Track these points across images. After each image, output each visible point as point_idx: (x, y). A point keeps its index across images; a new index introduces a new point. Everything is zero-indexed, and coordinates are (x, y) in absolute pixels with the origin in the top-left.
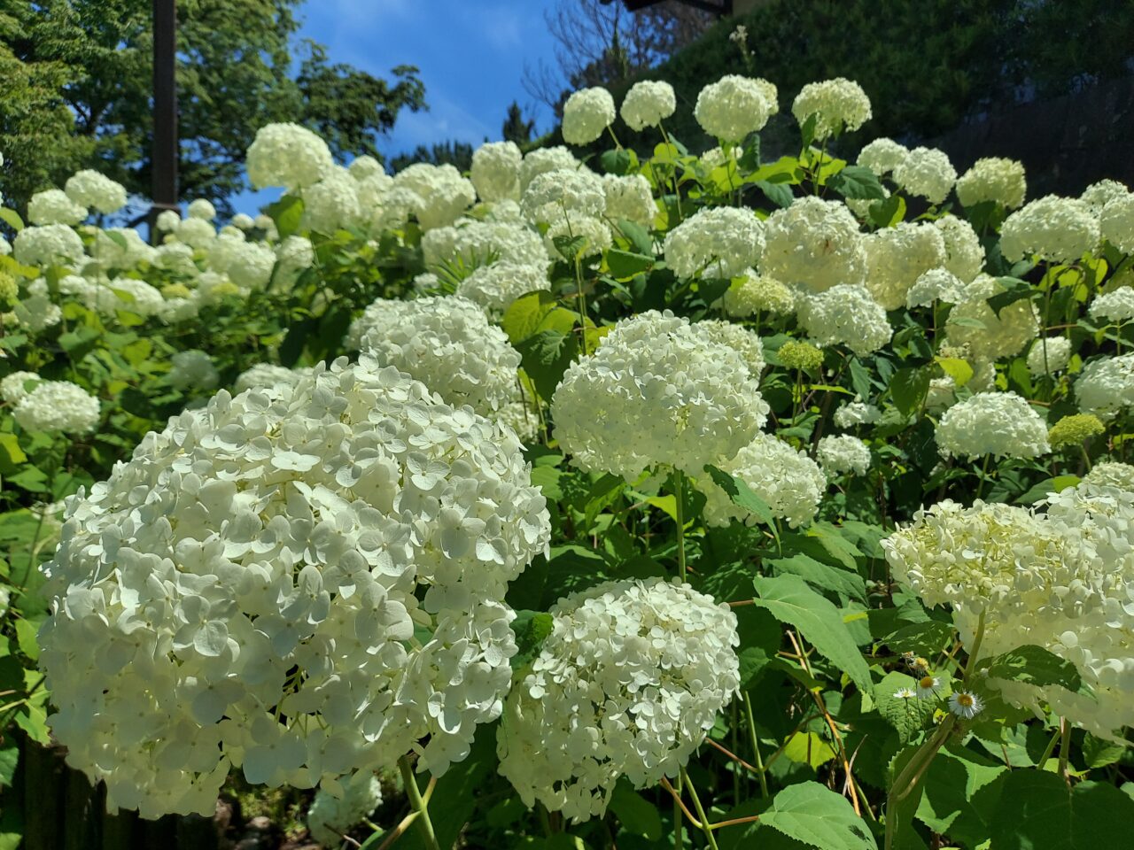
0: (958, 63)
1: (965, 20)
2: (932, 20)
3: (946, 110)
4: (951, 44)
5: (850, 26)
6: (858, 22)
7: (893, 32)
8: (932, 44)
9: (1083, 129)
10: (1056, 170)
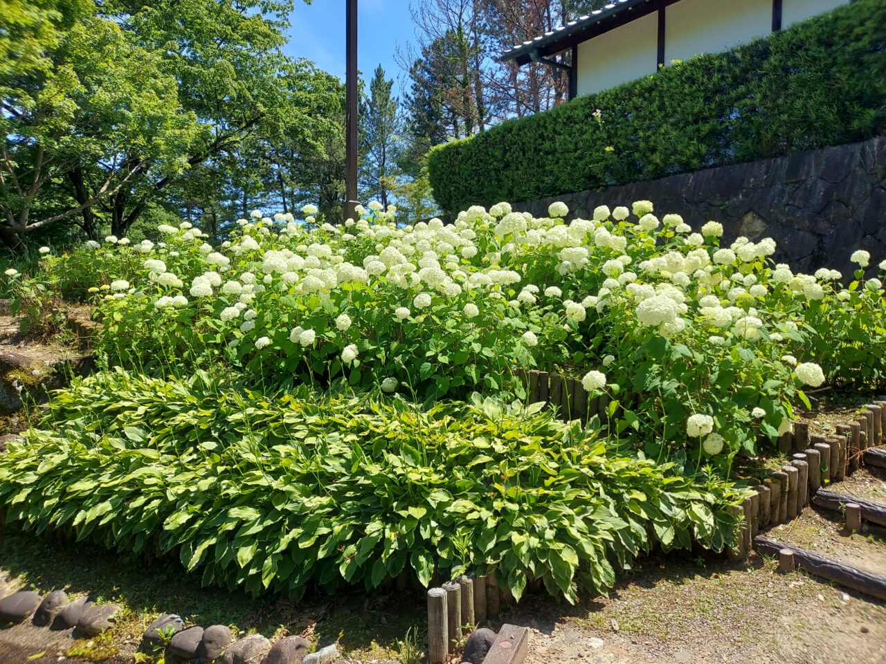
0: (701, 140)
1: (705, 120)
2: (690, 118)
3: (695, 161)
4: (698, 130)
5: (651, 112)
6: (655, 111)
7: (672, 120)
8: (690, 128)
9: (752, 180)
10: (740, 196)
